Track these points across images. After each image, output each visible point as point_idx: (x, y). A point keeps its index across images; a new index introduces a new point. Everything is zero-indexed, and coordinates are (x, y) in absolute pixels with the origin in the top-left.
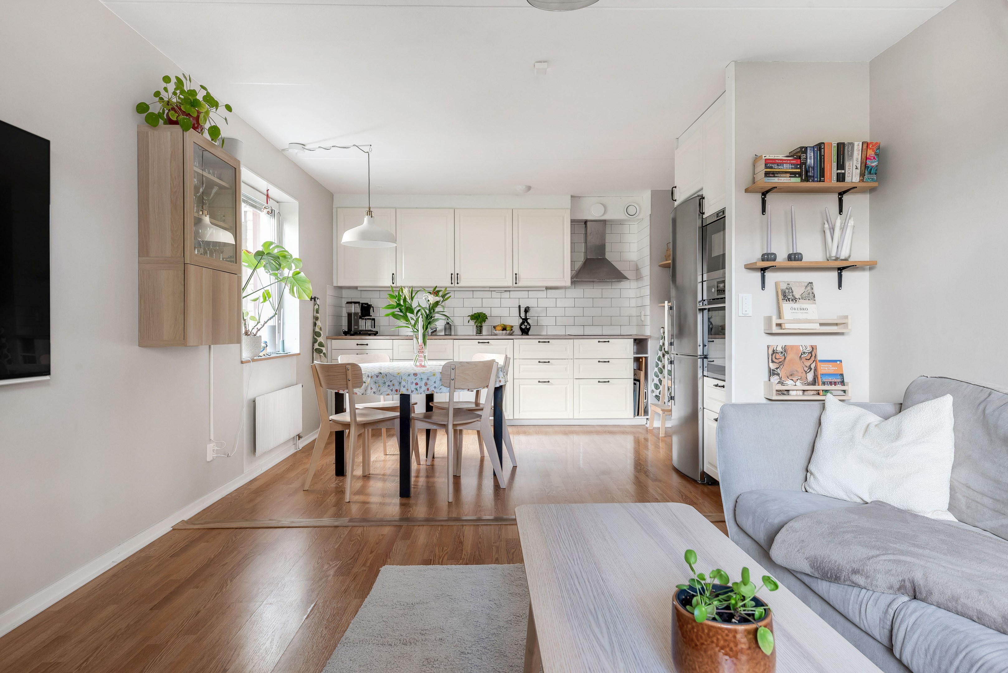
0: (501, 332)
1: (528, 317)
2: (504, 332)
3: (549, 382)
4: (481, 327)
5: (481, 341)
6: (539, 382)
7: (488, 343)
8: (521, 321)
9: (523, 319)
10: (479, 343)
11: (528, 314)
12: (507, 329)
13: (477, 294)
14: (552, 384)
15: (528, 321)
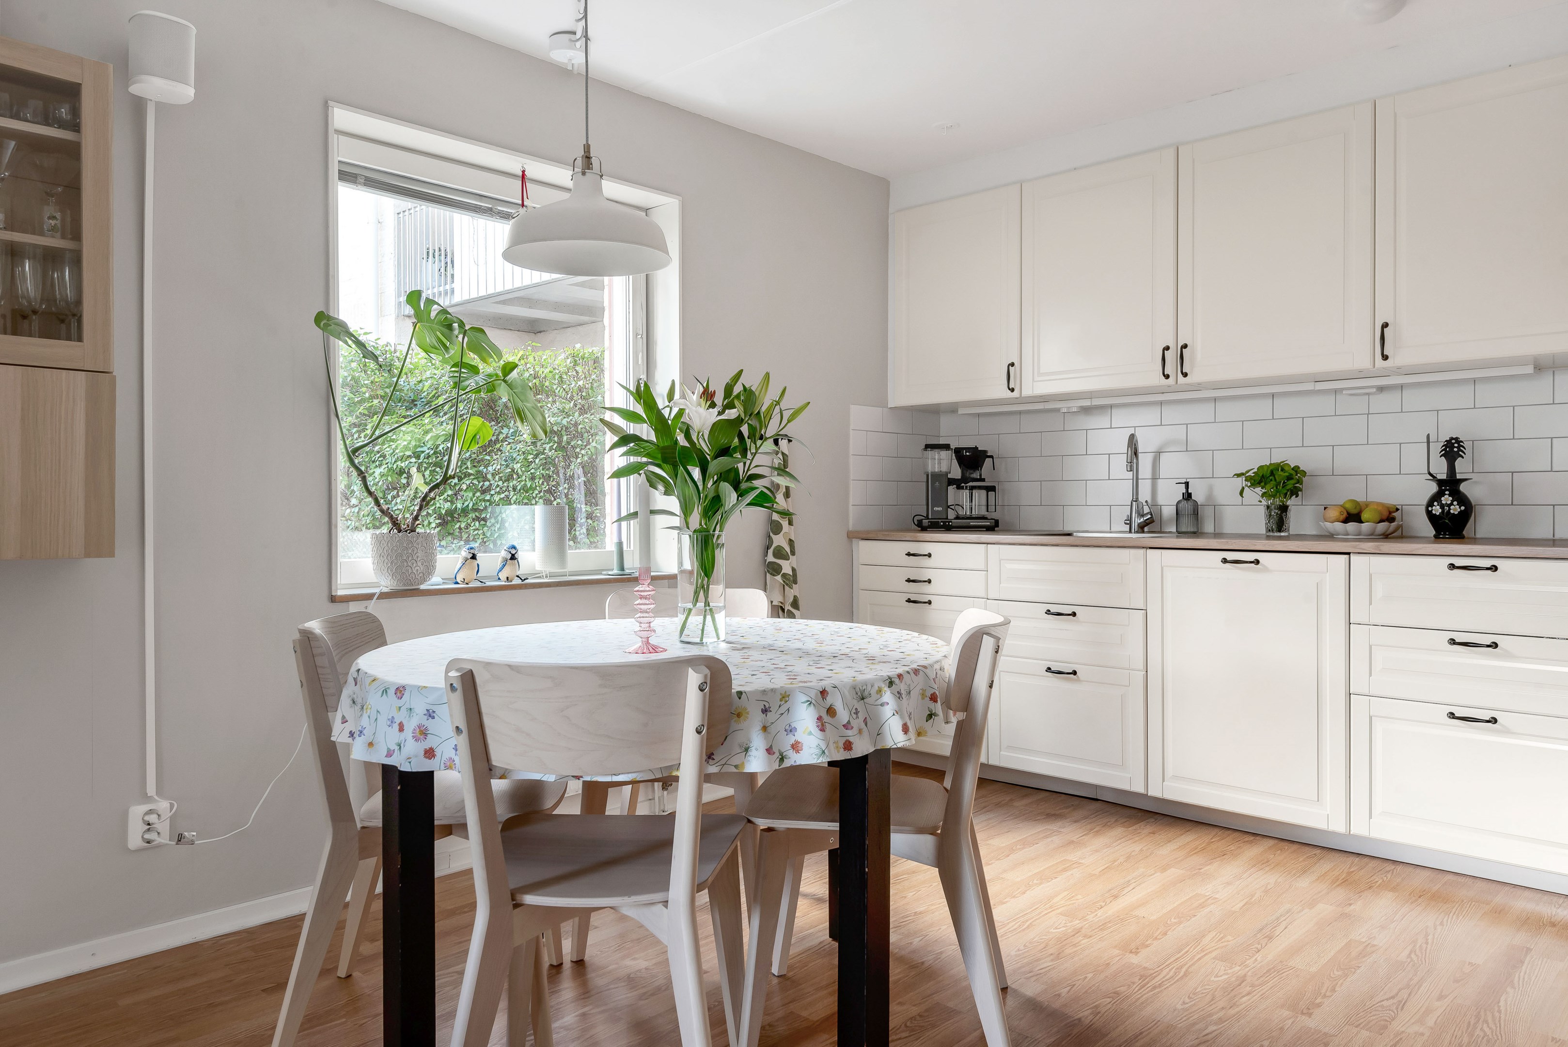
0: (1339, 526)
1: (1458, 477)
2: (1351, 526)
3: (1494, 721)
4: (1284, 509)
5: (1231, 556)
6: (1452, 715)
7: (1257, 562)
8: (1434, 488)
9: (1440, 483)
10: (1225, 561)
11: (1461, 466)
12: (1365, 516)
13: (1283, 407)
14: (1507, 732)
15: (1463, 487)
